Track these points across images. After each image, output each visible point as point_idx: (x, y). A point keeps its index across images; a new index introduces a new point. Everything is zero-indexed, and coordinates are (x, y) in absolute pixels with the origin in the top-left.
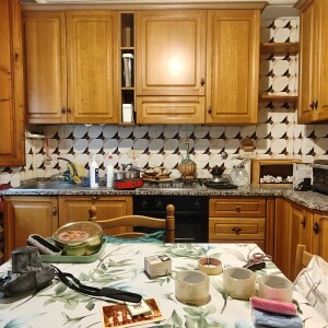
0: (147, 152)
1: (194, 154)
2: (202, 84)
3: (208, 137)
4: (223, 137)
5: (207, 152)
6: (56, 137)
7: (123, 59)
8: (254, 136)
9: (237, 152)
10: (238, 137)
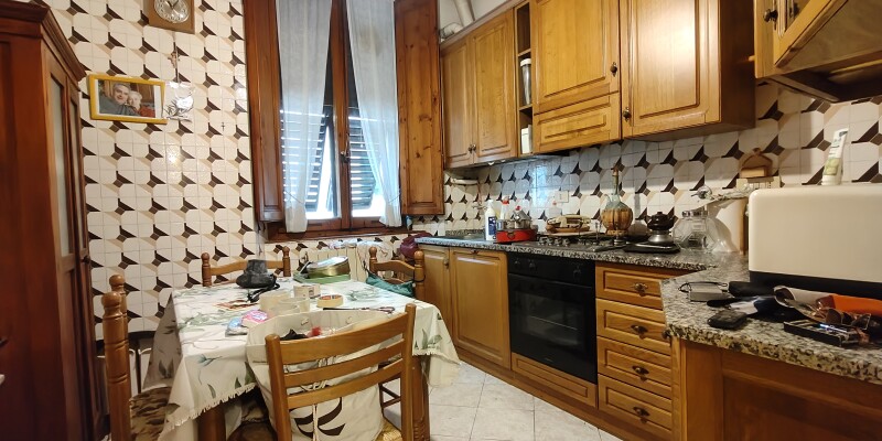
0: (577, 193)
1: (647, 193)
2: (614, 70)
3: (670, 160)
4: (701, 156)
5: (670, 188)
6: (488, 181)
7: (521, 68)
8: (774, 147)
9: (732, 185)
10: (735, 152)
